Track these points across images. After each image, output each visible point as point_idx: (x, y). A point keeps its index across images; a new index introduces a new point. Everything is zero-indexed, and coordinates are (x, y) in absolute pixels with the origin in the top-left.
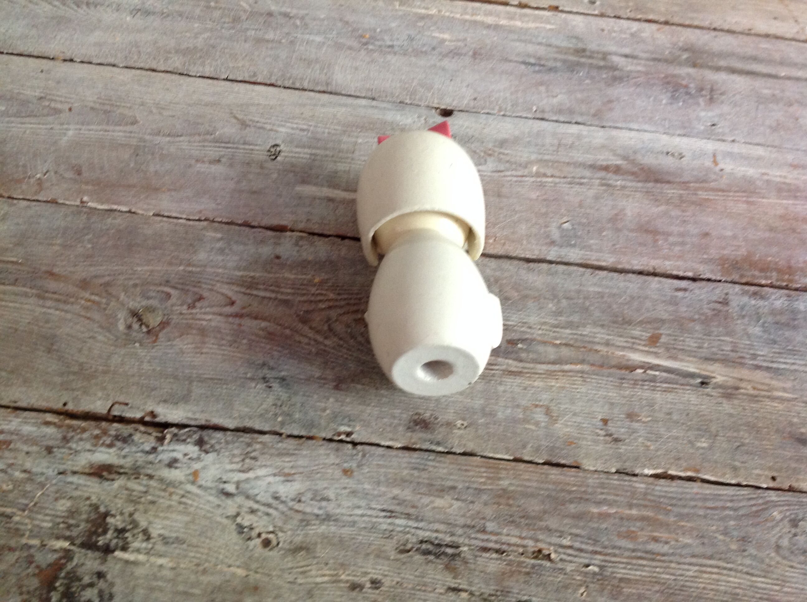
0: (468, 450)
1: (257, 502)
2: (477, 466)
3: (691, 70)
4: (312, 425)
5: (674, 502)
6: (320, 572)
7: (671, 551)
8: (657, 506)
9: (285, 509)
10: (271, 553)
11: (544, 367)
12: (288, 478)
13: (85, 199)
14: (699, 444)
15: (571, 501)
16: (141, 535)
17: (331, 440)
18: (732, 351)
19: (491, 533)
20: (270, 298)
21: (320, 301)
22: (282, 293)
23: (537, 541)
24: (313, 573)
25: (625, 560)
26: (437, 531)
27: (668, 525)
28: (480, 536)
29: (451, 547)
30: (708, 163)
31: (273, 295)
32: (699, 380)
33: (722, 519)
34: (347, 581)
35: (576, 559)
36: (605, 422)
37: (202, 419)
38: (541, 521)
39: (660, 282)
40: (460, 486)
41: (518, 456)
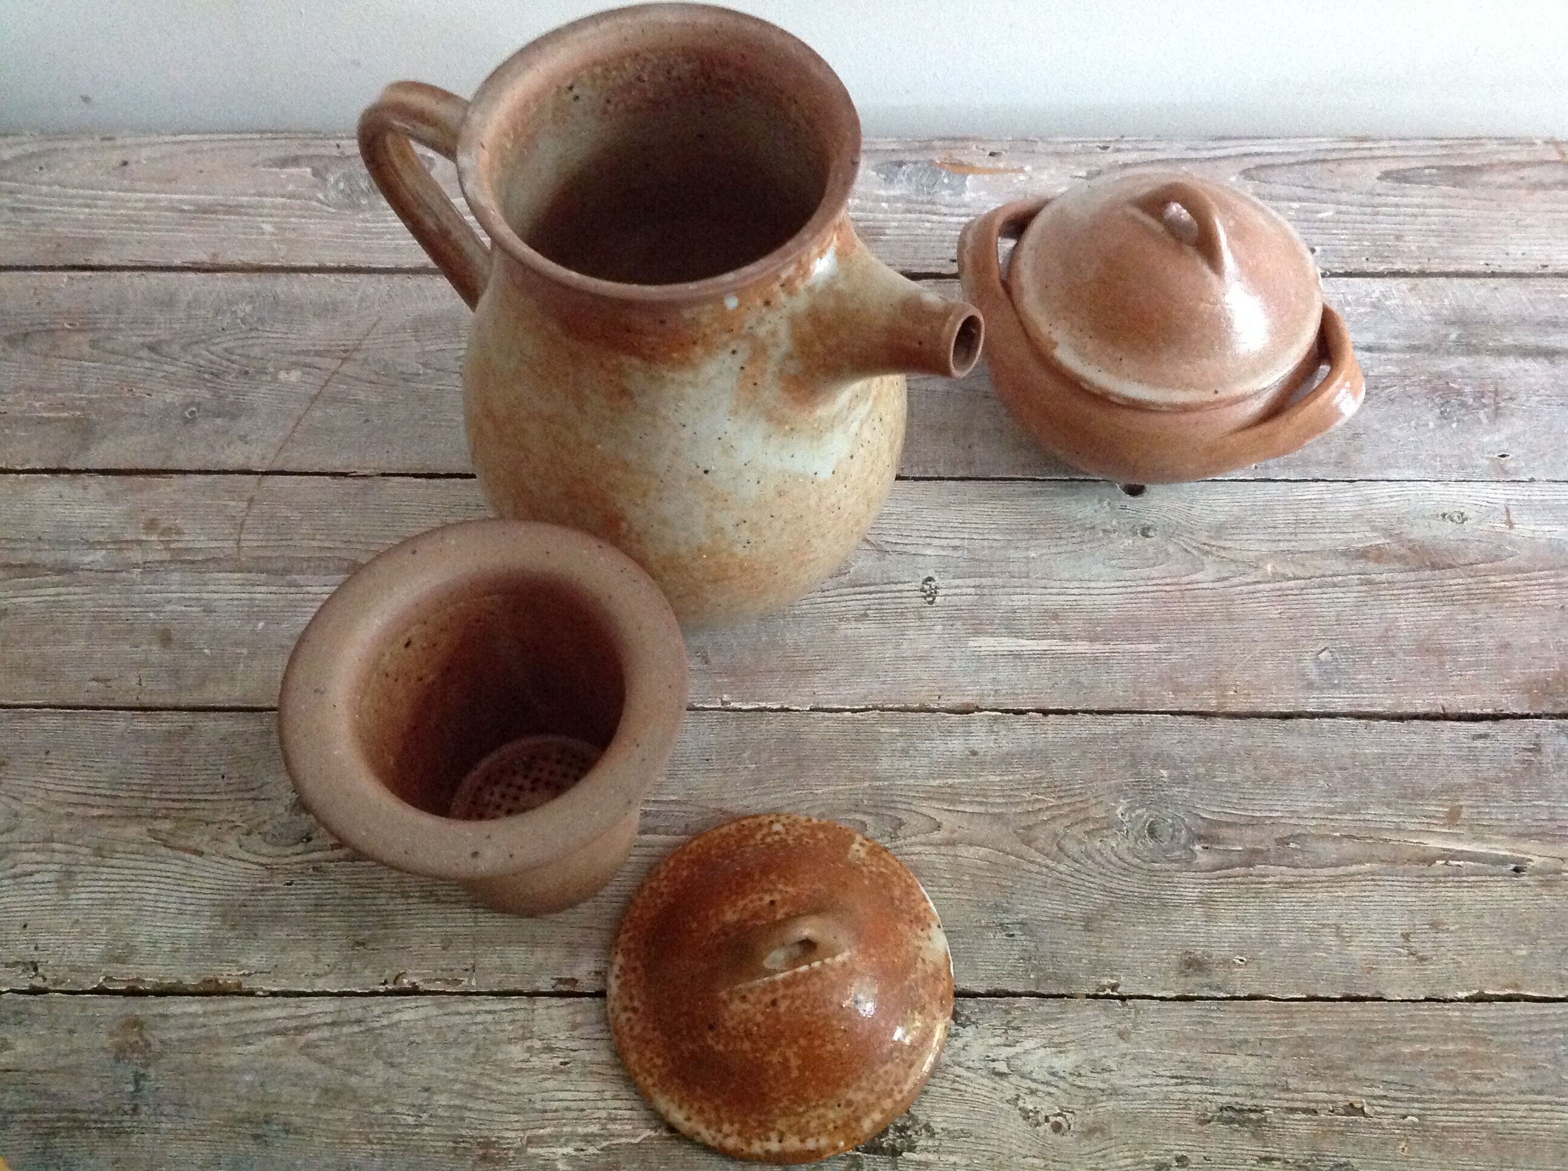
0: (1254, 993)
1: (1034, 1081)
2: (1268, 1012)
3: (1464, 361)
4: (1069, 980)
5: (1494, 1029)
6: (1121, 1154)
7: (1495, 1090)
8: (1475, 1037)
9: (1066, 1086)
10: (1064, 1138)
11: (1326, 871)
12: (1060, 1048)
13: (726, 697)
14: (1518, 953)
15: (1378, 1043)
16: (923, 1131)
17: (1096, 997)
18: (1550, 820)
19: (1296, 1091)
20: (981, 814)
21: (1040, 809)
22: (992, 805)
23: (1347, 1093)
24: (1115, 1155)
25: (1446, 1106)
26: (1236, 1095)
27: (1490, 1059)
28: (1282, 1095)
29: (1255, 1111)
30: (1501, 526)
31: (982, 809)
32: (1513, 866)
33: (1552, 1044)
34: (1152, 1162)
35: (1393, 1111)
36: (1406, 936)
38: (1348, 1069)
39: (1453, 729)
40: (1251, 1038)
41: (1312, 993)
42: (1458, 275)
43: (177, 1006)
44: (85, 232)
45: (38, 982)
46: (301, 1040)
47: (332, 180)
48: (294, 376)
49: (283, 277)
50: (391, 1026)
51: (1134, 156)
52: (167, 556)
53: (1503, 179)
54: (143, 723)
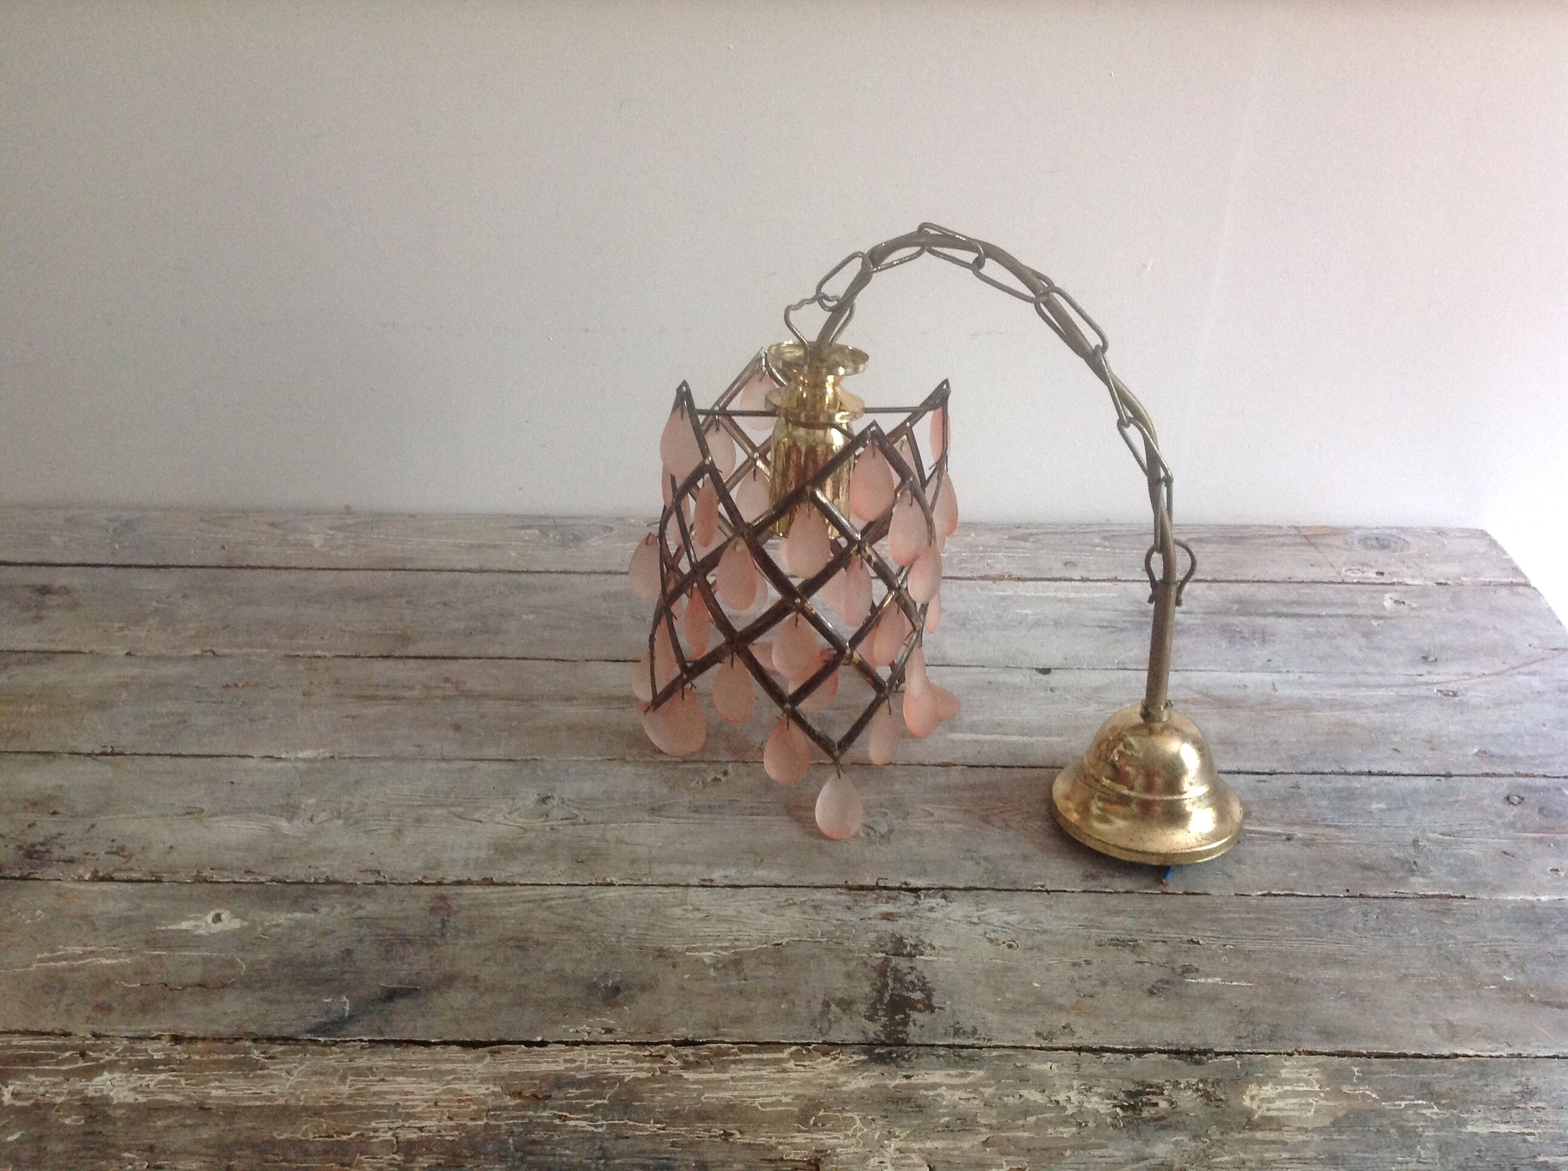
1: (995, 926)
3: (1242, 619)
4: (1015, 882)
5: (1277, 908)
6: (1050, 959)
7: (1281, 935)
8: (1268, 912)
9: (1016, 929)
10: (1015, 951)
12: (1010, 912)
14: (1291, 875)
15: (1207, 913)
16: (928, 947)
17: (1031, 891)
18: (1308, 817)
19: (1156, 933)
22: (965, 806)
23: (1189, 935)
24: (1046, 959)
26: (1120, 934)
27: (1277, 921)
28: (1149, 935)
29: (1131, 941)
30: (1269, 690)
32: (1285, 837)
33: (1315, 916)
34: (1069, 962)
35: (1217, 943)
37: (940, 884)
38: (1189, 924)
42: (1236, 581)
43: (466, 890)
44: (401, 555)
45: (381, 879)
46: (545, 904)
47: (551, 535)
48: (531, 617)
49: (524, 576)
50: (600, 899)
51: (1037, 531)
52: (456, 693)
53: (1263, 541)
54: (443, 765)
